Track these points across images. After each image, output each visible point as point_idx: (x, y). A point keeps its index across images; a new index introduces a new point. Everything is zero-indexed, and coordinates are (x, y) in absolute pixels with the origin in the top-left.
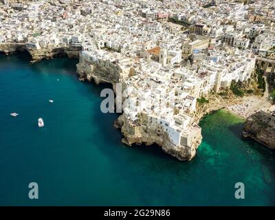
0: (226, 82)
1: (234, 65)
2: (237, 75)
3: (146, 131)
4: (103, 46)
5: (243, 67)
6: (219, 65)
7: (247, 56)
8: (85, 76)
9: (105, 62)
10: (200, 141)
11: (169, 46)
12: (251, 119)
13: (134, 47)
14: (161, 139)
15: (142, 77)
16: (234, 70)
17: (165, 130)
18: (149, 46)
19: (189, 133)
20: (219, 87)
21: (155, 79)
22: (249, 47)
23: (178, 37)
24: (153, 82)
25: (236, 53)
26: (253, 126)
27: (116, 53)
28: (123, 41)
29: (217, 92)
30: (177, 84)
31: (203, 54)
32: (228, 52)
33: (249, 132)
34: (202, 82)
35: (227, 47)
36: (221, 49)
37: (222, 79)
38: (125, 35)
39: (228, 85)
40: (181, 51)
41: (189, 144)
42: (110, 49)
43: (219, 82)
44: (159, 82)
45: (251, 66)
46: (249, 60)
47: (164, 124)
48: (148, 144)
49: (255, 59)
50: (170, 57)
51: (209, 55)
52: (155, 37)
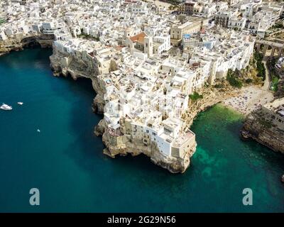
0: (222, 72)
1: (230, 51)
2: (233, 63)
3: (130, 141)
4: (80, 32)
5: (240, 53)
6: (213, 53)
7: (244, 39)
8: (60, 70)
9: (81, 54)
10: (194, 149)
11: (155, 30)
12: (252, 117)
13: (115, 34)
14: (148, 150)
15: (125, 71)
16: (231, 57)
17: (153, 140)
18: (132, 32)
19: (181, 141)
20: (214, 78)
21: (139, 75)
22: (246, 27)
23: (166, 20)
24: (137, 78)
25: (232, 37)
26: (255, 125)
27: (94, 42)
28: (103, 27)
29: (212, 84)
30: (165, 80)
31: (195, 40)
32: (223, 36)
33: (250, 132)
34: (195, 75)
35: (221, 30)
36: (215, 33)
37: (217, 68)
38: (105, 19)
39: (225, 75)
40: (169, 37)
41: (181, 155)
42: (87, 37)
43: (214, 73)
44: (144, 79)
45: (249, 52)
46: (247, 45)
47: (150, 133)
48: (134, 155)
49: (253, 43)
50: (156, 44)
51: (201, 40)
52: (139, 19)
